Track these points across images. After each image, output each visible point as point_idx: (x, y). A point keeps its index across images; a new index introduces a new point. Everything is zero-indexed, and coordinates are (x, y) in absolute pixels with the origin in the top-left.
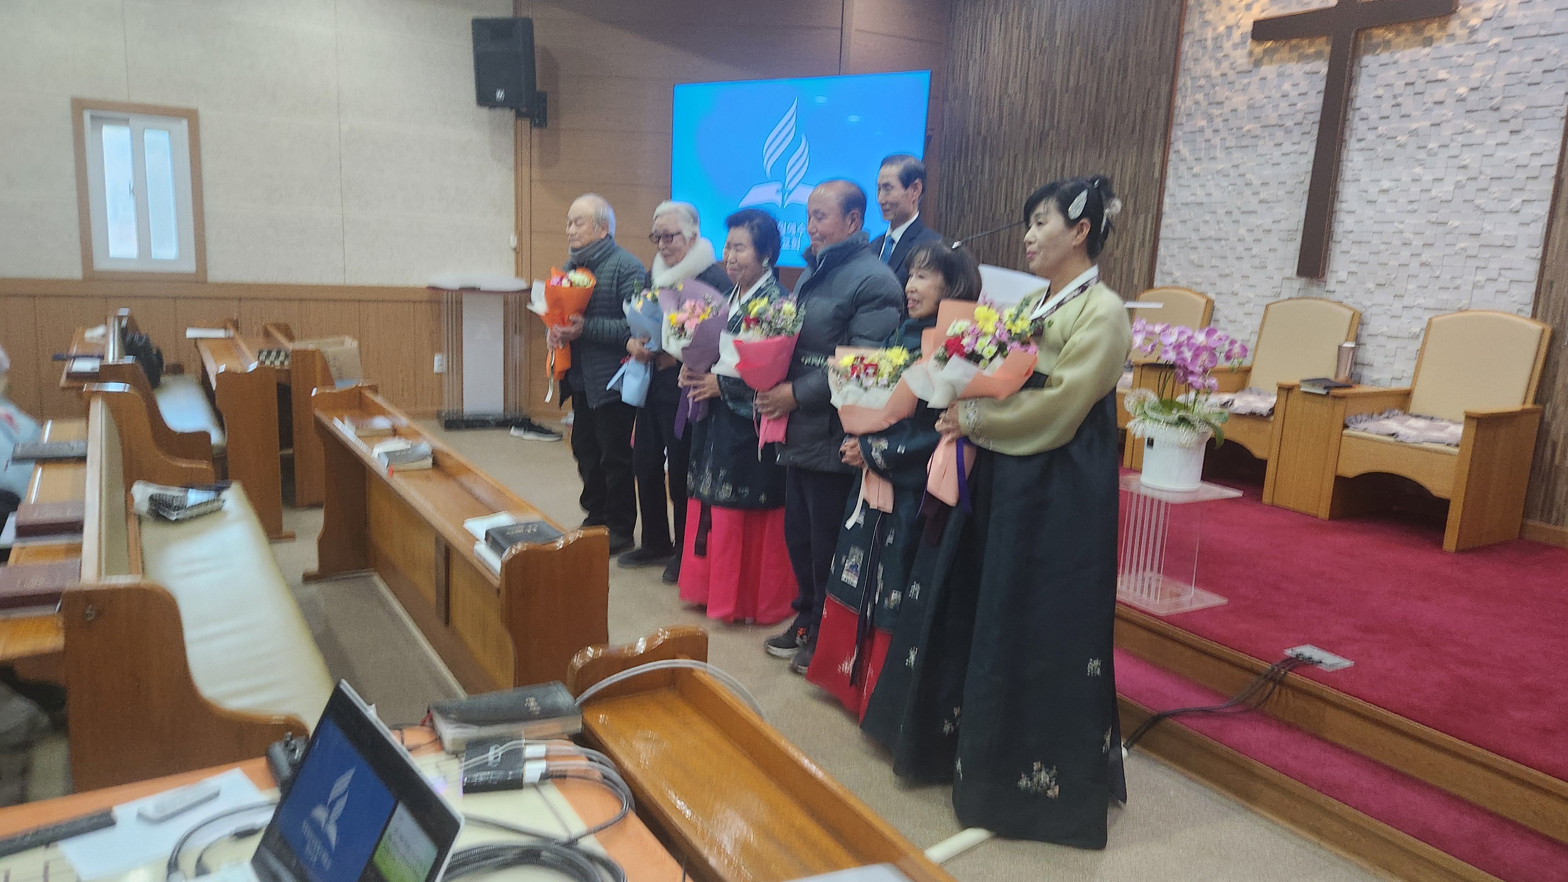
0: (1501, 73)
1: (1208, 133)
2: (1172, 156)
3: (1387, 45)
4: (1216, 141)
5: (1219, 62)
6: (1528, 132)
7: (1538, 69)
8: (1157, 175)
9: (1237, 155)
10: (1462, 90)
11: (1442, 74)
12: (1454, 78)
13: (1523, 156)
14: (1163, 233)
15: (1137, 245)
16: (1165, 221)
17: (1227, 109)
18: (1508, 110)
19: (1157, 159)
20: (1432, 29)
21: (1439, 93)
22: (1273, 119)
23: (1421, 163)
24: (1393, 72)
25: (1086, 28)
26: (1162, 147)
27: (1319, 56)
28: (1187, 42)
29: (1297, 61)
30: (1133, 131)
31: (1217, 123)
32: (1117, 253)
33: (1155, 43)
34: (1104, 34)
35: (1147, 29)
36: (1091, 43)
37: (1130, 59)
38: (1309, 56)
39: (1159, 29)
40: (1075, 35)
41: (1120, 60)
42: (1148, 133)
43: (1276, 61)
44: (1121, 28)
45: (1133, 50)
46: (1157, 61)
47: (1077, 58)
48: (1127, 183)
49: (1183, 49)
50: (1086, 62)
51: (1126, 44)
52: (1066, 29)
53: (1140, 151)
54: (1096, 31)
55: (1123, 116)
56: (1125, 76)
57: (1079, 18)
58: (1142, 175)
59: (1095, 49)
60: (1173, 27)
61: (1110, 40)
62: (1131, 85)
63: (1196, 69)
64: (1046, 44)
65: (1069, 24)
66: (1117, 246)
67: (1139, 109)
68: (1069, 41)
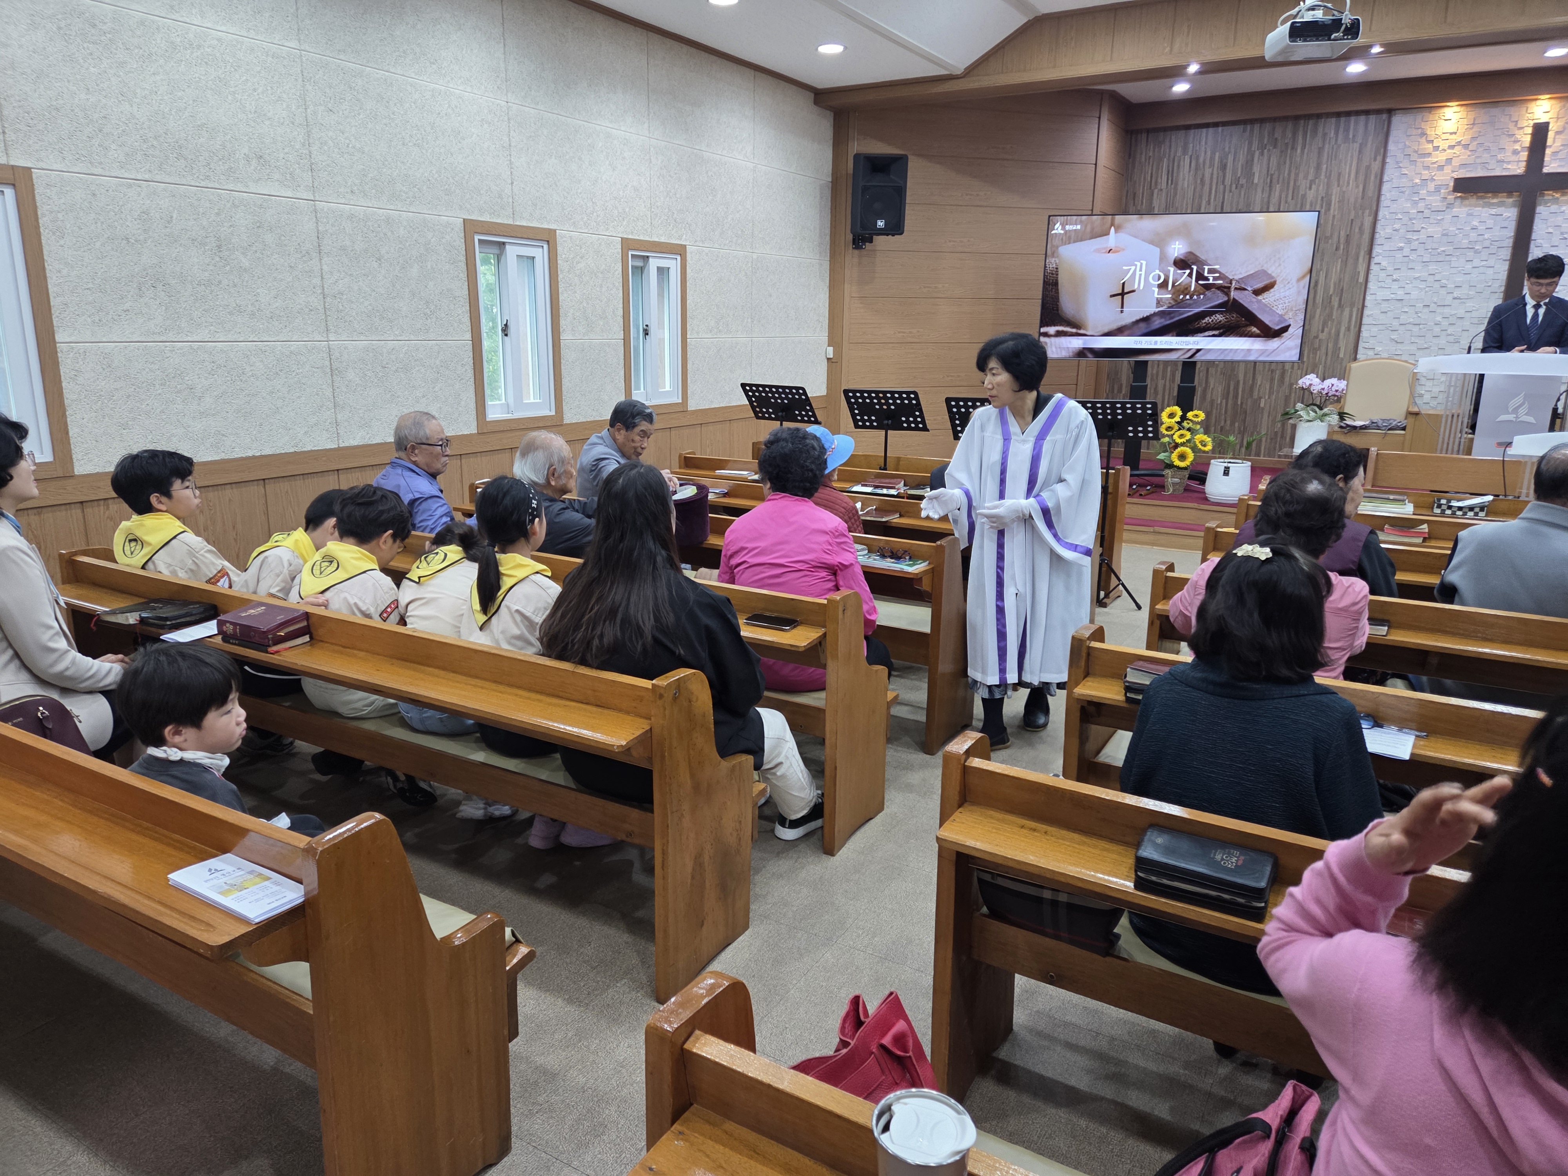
1: (1406, 252)
2: (1373, 267)
3: (1556, 201)
4: (1413, 256)
5: (1416, 203)
8: (1361, 279)
9: (1433, 267)
14: (1365, 321)
15: (1343, 329)
16: (1367, 312)
17: (1422, 236)
19: (1362, 269)
22: (1465, 243)
24: (1560, 218)
25: (1286, 172)
26: (1367, 261)
27: (1501, 204)
28: (1385, 188)
29: (1483, 207)
30: (1337, 249)
31: (1415, 245)
32: (1323, 336)
33: (1357, 187)
34: (1306, 177)
35: (1349, 176)
36: (1292, 183)
37: (1333, 197)
38: (1493, 204)
39: (1361, 178)
40: (1275, 177)
41: (1322, 198)
42: (1353, 252)
43: (1466, 206)
44: (1323, 174)
45: (1335, 190)
46: (1360, 200)
47: (1277, 194)
48: (1332, 286)
49: (1383, 192)
50: (1287, 197)
51: (1328, 186)
52: (1265, 171)
53: (1345, 263)
54: (1297, 175)
55: (1326, 238)
56: (1328, 209)
57: (1279, 164)
58: (1346, 279)
59: (1296, 188)
60: (1376, 177)
61: (1312, 182)
62: (1334, 216)
63: (1394, 207)
64: (1243, 181)
65: (1268, 168)
66: (1323, 331)
67: (1342, 233)
68: (1269, 180)
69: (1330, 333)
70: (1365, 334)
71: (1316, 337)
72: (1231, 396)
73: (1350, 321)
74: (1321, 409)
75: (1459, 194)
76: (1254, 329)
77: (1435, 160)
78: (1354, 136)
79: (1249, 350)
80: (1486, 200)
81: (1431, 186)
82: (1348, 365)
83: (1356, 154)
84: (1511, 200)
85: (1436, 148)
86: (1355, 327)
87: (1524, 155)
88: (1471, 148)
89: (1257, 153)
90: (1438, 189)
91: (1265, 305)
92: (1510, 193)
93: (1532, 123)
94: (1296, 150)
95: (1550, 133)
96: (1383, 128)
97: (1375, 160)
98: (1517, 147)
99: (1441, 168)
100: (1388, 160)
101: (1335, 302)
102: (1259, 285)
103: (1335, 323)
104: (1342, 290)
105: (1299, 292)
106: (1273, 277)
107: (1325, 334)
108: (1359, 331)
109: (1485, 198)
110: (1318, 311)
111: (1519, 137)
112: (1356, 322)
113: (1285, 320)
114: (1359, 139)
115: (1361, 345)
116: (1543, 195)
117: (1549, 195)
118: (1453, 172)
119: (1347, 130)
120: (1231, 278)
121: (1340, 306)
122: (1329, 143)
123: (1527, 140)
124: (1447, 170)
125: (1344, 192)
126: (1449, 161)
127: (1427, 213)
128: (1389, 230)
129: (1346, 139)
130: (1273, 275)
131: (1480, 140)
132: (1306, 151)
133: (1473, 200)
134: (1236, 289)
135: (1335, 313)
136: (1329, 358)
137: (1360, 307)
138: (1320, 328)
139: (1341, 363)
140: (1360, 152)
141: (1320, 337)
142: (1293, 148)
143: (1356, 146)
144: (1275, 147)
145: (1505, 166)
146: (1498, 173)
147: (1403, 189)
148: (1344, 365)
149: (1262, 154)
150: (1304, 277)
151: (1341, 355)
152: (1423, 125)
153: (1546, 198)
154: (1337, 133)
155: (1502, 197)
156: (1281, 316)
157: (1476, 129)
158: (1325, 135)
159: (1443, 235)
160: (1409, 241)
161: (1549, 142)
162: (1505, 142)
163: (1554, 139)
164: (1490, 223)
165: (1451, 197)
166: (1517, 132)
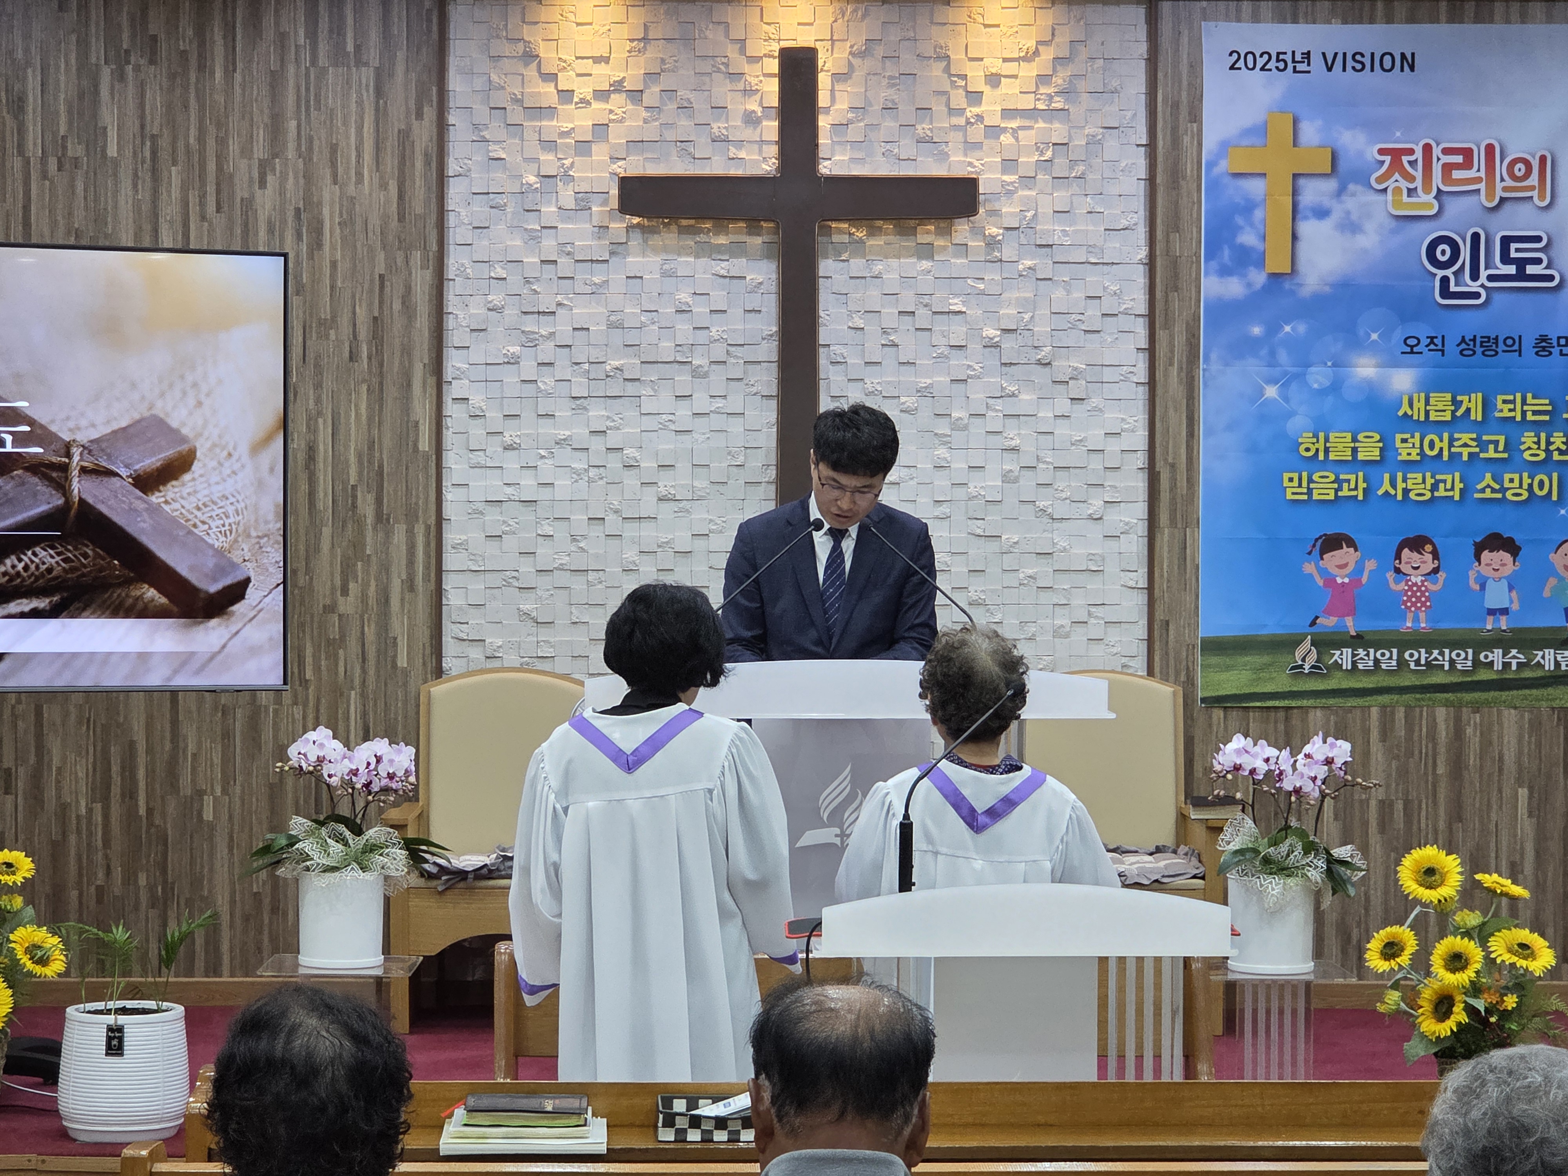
0: (1043, 311)
1: (528, 369)
2: (450, 408)
3: (858, 248)
4: (547, 382)
5: (533, 238)
6: (1095, 401)
7: (1093, 311)
8: (425, 444)
9: (597, 412)
10: (991, 332)
11: (956, 304)
12: (974, 312)
13: (1095, 437)
15: (396, 584)
17: (562, 327)
18: (1063, 366)
19: (422, 411)
20: (927, 234)
21: (958, 332)
22: (666, 349)
23: (944, 440)
24: (874, 293)
25: (193, 132)
26: (432, 391)
27: (737, 250)
28: (455, 191)
29: (697, 257)
30: (353, 357)
31: (546, 351)
32: (347, 605)
33: (384, 186)
34: (246, 151)
35: (359, 156)
36: (211, 166)
37: (326, 211)
38: (719, 249)
39: (390, 163)
40: (164, 143)
41: (298, 211)
42: (392, 364)
43: (655, 250)
44: (291, 146)
45: (328, 193)
46: (394, 224)
47: (176, 193)
48: (352, 459)
49: (450, 204)
50: (202, 204)
51: (308, 177)
52: (132, 124)
53: (377, 396)
54: (222, 142)
55: (321, 323)
56: (317, 245)
57: (169, 107)
58: (387, 442)
59: (224, 180)
60: (427, 163)
61: (264, 167)
62: (334, 264)
63: (482, 247)
64: (75, 149)
65: (142, 117)
66: (345, 592)
67: (361, 313)
68: (148, 154)
69: (364, 598)
70: (453, 599)
71: (330, 609)
72: (116, 790)
73: (411, 562)
74: (358, 831)
75: (636, 220)
76: (151, 593)
77: (567, 126)
78: (358, 48)
79: (143, 657)
80: (702, 238)
81: (567, 196)
82: (424, 688)
83: (369, 97)
84: (758, 240)
85: (566, 95)
86: (426, 578)
87: (771, 128)
88: (647, 99)
89: (106, 74)
90: (583, 205)
91: (174, 520)
92: (753, 225)
93: (775, 48)
94: (212, 73)
95: (821, 76)
96: (429, 31)
97: (419, 115)
98: (753, 106)
99: (583, 147)
100: (451, 120)
101: (367, 507)
102: (150, 462)
103: (374, 568)
104: (380, 473)
105: (260, 484)
106: (184, 440)
107: (351, 598)
108: (439, 592)
109: (700, 231)
110: (327, 531)
111: (754, 81)
112: (427, 567)
113: (234, 566)
114: (373, 55)
115: (449, 630)
116: (828, 231)
117: (840, 231)
118: (614, 159)
119: (338, 30)
120: (66, 437)
121: (380, 518)
122: (297, 61)
123: (772, 87)
124: (600, 153)
125: (352, 199)
126: (601, 129)
127: (565, 265)
128: (477, 309)
129: (338, 56)
130: (185, 431)
131: (667, 81)
132: (238, 77)
133: (669, 237)
134: (84, 470)
135: (369, 540)
136: (372, 672)
137: (432, 520)
138: (338, 582)
139: (405, 684)
140: (379, 92)
141: (341, 609)
142: (201, 68)
143: (367, 75)
144: (152, 62)
145: (733, 151)
146: (717, 167)
147: (500, 200)
148: (412, 688)
149: (121, 77)
150: (267, 440)
151: (402, 662)
152: (527, 32)
153: (836, 238)
154: (312, 35)
155: (738, 232)
156: (220, 553)
157: (653, 52)
158: (282, 38)
159: (611, 326)
160: (531, 341)
161: (823, 99)
162: (722, 91)
163: (832, 91)
164: (719, 298)
165: (618, 226)
166: (747, 68)
